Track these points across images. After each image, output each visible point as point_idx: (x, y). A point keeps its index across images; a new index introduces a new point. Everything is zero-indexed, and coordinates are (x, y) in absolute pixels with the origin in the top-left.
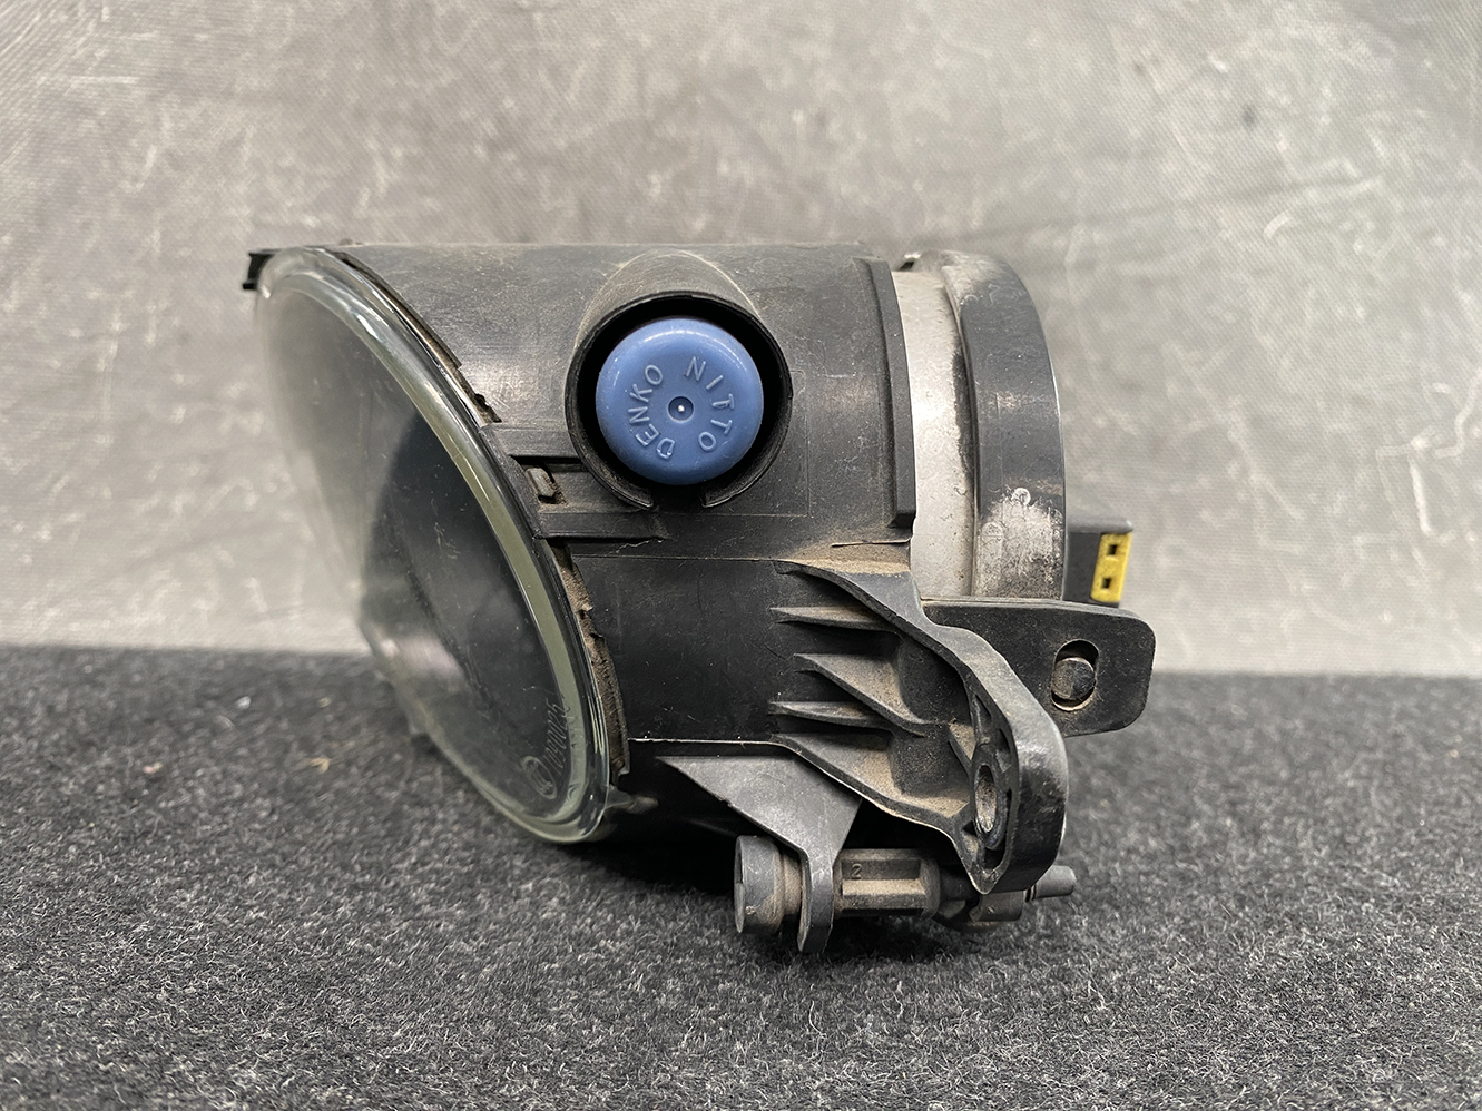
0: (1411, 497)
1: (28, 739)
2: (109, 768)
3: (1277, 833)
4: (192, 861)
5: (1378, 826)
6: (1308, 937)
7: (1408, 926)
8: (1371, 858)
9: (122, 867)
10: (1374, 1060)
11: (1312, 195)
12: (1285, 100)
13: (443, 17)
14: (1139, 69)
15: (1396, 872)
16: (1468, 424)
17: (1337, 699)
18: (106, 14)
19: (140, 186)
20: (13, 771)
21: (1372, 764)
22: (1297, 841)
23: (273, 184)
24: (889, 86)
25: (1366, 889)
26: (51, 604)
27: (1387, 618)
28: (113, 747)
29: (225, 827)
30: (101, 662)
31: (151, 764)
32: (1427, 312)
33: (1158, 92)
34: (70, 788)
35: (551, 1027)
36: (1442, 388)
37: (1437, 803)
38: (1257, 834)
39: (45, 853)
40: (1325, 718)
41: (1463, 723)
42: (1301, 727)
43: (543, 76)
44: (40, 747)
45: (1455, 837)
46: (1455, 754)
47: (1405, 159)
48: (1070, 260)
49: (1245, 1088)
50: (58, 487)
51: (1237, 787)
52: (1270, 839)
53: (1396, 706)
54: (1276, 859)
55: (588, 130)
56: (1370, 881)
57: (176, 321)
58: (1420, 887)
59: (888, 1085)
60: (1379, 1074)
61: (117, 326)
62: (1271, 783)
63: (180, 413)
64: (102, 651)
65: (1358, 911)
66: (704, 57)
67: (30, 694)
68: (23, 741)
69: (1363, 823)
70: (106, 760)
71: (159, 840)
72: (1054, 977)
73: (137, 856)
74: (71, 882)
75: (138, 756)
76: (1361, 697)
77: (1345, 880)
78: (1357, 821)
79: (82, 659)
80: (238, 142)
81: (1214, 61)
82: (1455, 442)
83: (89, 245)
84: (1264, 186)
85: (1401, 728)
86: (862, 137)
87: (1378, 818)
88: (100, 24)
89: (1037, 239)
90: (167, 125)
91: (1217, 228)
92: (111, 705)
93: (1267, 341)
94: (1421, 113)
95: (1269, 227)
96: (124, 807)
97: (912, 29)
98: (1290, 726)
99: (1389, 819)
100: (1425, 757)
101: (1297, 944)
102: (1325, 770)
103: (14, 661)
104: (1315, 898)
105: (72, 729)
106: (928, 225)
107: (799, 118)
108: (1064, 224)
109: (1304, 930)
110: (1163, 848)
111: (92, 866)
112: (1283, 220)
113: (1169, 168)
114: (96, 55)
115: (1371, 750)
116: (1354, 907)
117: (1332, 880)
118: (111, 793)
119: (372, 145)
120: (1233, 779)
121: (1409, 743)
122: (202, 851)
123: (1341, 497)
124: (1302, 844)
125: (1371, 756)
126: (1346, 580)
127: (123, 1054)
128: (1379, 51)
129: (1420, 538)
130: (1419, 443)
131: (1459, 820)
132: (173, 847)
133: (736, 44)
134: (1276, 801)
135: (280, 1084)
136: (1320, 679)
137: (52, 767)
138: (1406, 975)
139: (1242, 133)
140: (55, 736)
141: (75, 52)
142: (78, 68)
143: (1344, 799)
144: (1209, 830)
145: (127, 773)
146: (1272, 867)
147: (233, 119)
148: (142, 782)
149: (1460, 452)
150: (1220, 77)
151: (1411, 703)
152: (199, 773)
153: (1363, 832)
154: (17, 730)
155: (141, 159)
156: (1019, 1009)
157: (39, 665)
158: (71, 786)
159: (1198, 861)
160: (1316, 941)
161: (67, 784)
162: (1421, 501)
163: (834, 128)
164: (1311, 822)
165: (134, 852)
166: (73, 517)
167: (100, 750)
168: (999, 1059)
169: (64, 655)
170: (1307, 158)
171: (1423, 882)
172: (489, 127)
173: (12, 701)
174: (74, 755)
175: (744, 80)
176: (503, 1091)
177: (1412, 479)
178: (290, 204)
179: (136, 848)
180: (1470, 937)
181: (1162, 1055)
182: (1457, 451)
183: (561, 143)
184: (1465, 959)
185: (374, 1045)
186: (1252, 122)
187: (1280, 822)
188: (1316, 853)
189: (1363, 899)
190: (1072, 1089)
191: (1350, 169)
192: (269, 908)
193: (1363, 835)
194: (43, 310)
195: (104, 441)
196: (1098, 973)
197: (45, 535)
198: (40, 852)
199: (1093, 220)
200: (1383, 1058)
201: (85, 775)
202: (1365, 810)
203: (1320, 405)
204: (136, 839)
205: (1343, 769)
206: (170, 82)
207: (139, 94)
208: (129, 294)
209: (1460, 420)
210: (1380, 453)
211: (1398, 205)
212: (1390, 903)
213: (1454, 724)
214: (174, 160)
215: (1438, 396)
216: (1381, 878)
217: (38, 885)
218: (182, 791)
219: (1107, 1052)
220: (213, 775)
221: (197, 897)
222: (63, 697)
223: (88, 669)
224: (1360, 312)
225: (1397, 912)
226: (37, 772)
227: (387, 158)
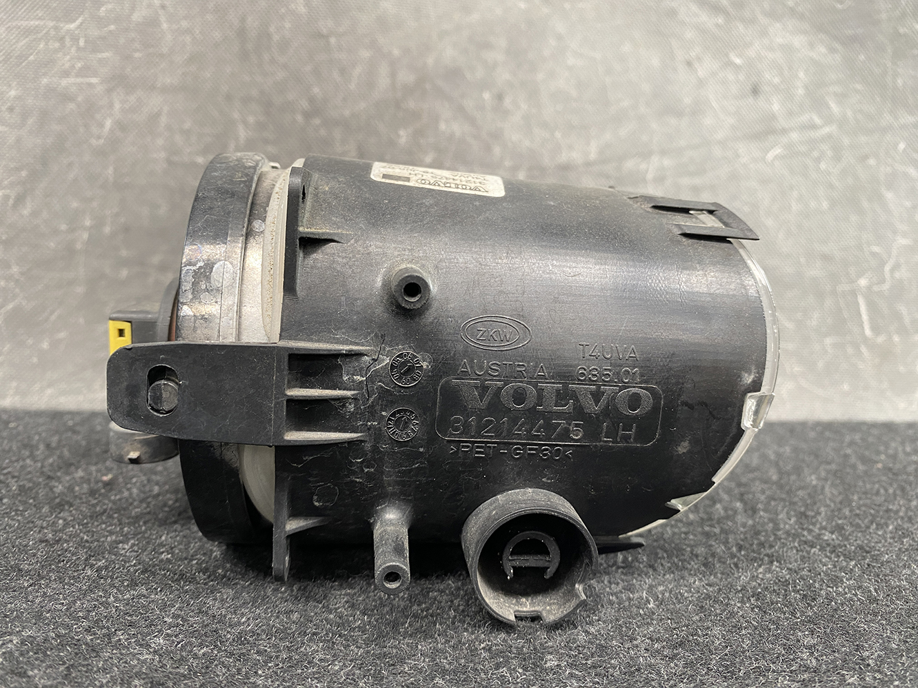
0: (859, 315)
1: (35, 462)
2: (82, 478)
3: (765, 510)
4: (129, 528)
5: (828, 506)
6: (777, 567)
7: (837, 561)
8: (821, 524)
9: (89, 531)
10: (806, 633)
11: (794, 136)
12: (776, 80)
13: (277, 41)
14: (689, 64)
15: (834, 531)
16: (892, 270)
17: (812, 435)
18: (82, 43)
19: (102, 141)
20: (26, 479)
21: (828, 472)
22: (777, 515)
23: (178, 139)
24: (540, 76)
25: (815, 541)
26: (49, 386)
27: (846, 387)
28: (84, 466)
29: (148, 509)
30: (78, 419)
31: (106, 475)
32: (865, 204)
33: (700, 77)
34: (59, 488)
35: (332, 616)
36: (876, 249)
37: (865, 493)
38: (754, 511)
39: (45, 525)
40: (804, 446)
41: (887, 447)
42: (788, 451)
43: (336, 75)
44: (42, 467)
45: (872, 511)
46: (880, 466)
47: (849, 113)
48: (650, 176)
49: (729, 648)
50: (53, 317)
51: (745, 485)
52: (762, 513)
53: (848, 439)
54: (764, 524)
55: (363, 105)
56: (819, 537)
57: (123, 220)
58: (847, 539)
59: (523, 647)
60: (809, 641)
61: (88, 223)
62: (766, 482)
63: (124, 273)
64: (78, 413)
65: (808, 553)
66: (430, 61)
67: (37, 437)
68: (32, 464)
69: (818, 504)
70: (80, 473)
71: (110, 517)
72: (624, 589)
73: (98, 526)
74: (60, 540)
75: (98, 471)
76: (827, 434)
77: (804, 536)
78: (815, 503)
79: (66, 417)
80: (158, 115)
81: (734, 59)
82: (885, 281)
83: (71, 176)
84: (765, 131)
85: (849, 451)
86: (524, 106)
87: (828, 502)
88: (79, 49)
89: (630, 164)
90: (117, 106)
91: (738, 156)
92: (84, 443)
93: (770, 222)
94: (859, 87)
95: (769, 155)
96: (90, 499)
97: (553, 42)
98: (782, 450)
99: (834, 502)
100: (861, 467)
101: (769, 571)
102: (799, 475)
103: (27, 419)
104: (784, 545)
105: (60, 457)
106: (564, 157)
107: (487, 96)
108: (646, 155)
109: (775, 563)
110: (698, 519)
111: (72, 531)
112: (778, 151)
113: (708, 121)
114: (76, 66)
115: (829, 463)
116: (807, 551)
117: (795, 536)
118: (82, 492)
119: (236, 115)
120: (744, 480)
121: (853, 460)
122: (135, 523)
123: (816, 315)
124: (780, 517)
125: (828, 467)
126: (820, 364)
127: (88, 630)
128: (832, 50)
129: (865, 340)
130: (863, 282)
131: (876, 503)
132: (119, 520)
133: (449, 53)
134: (768, 493)
135: (176, 645)
136: (803, 424)
137: (49, 478)
138: (832, 588)
139: (751, 100)
140: (51, 460)
141: (63, 65)
142: (66, 74)
143: (809, 491)
144: (726, 509)
145: (93, 480)
146: (760, 529)
147: (155, 102)
148: (100, 485)
149: (888, 287)
150: (737, 68)
151: (857, 437)
152: (134, 480)
153: (818, 509)
154: (28, 457)
155: (101, 125)
156: (602, 606)
157: (41, 421)
158: (60, 487)
159: (716, 526)
160: (781, 569)
161: (57, 487)
162: (865, 317)
163: (507, 102)
164: (787, 504)
165: (96, 523)
166: (62, 335)
167: (77, 468)
168: (589, 633)
169: (56, 415)
170: (790, 114)
171: (850, 537)
172: (304, 104)
173: (26, 441)
174: (62, 470)
175: (454, 74)
176: (302, 649)
177: (859, 304)
178: (189, 151)
179: (97, 521)
180: (874, 567)
181: (683, 630)
182: (886, 287)
183: (347, 113)
184: (869, 579)
185: (230, 626)
186: (757, 93)
187: (769, 503)
188: (788, 521)
189: (812, 547)
190: (629, 649)
191: (817, 121)
192: (173, 554)
193: (818, 511)
194: (45, 215)
195: (80, 290)
196: (651, 587)
197: (45, 345)
198: (42, 524)
199: (663, 153)
200: (812, 632)
201: (68, 482)
202: (821, 497)
203: (802, 260)
204: (97, 516)
205: (810, 475)
206: (119, 81)
207: (100, 89)
208: (95, 204)
209: (887, 268)
210: (840, 288)
211: (846, 141)
212: (828, 549)
213: (882, 448)
214: (121, 126)
215: (874, 254)
216: (824, 534)
217: (41, 541)
218: (124, 490)
219: (652, 629)
220: (142, 481)
221: (131, 547)
222: (55, 439)
223: (70, 423)
224: (825, 205)
225: (832, 553)
226: (41, 480)
227: (245, 123)
